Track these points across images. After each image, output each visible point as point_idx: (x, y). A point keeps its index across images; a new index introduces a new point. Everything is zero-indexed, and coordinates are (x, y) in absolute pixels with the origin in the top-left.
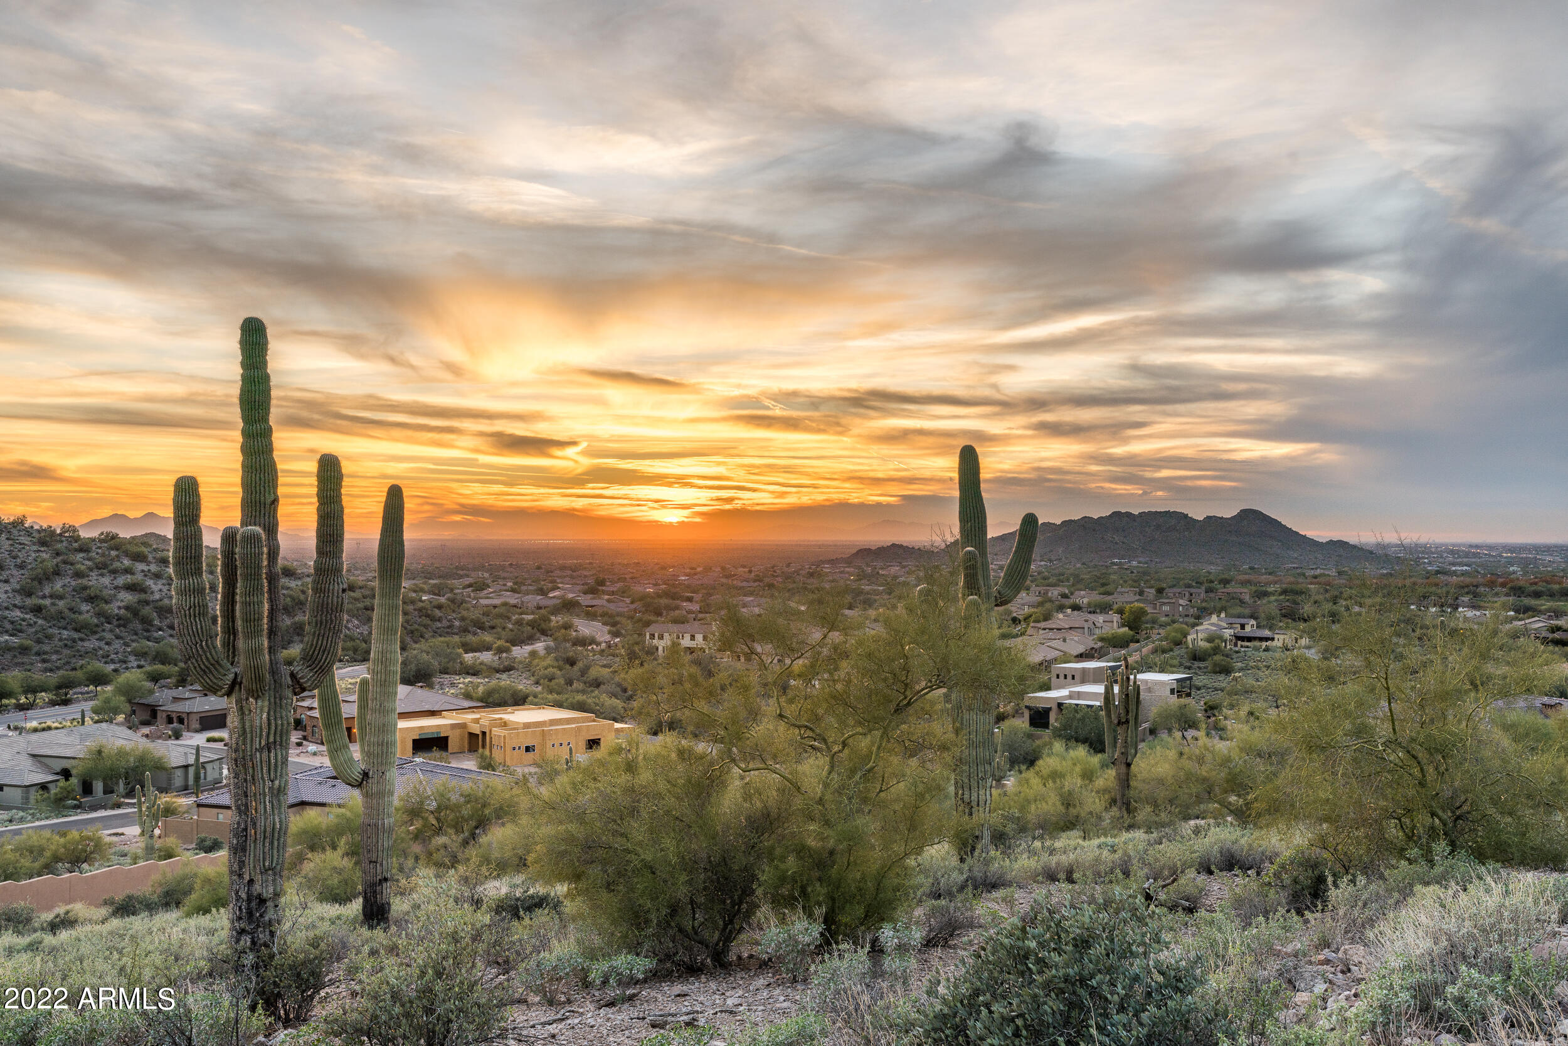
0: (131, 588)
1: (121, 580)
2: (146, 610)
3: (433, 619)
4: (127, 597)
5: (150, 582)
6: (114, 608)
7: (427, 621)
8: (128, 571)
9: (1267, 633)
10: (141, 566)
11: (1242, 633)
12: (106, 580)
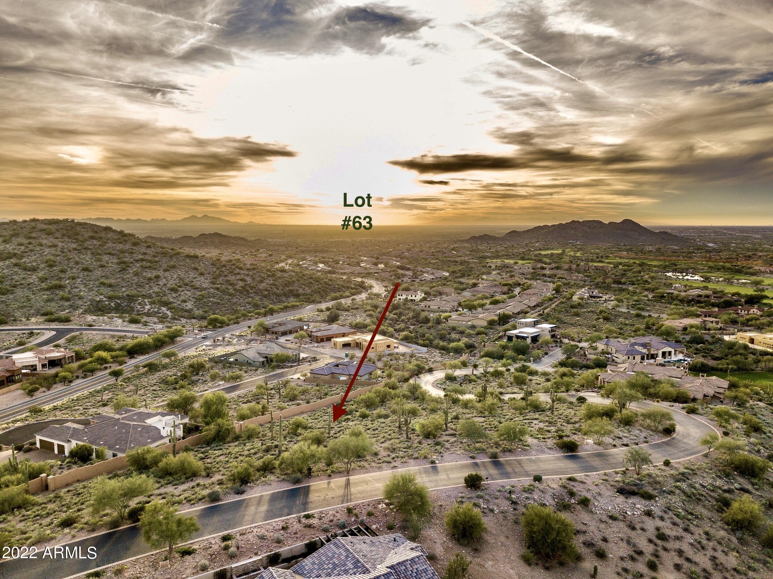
0: (242, 280)
1: (238, 277)
2: (247, 288)
3: (329, 285)
4: (241, 284)
5: (246, 278)
6: (238, 287)
7: (327, 286)
8: (239, 274)
9: (601, 295)
10: (242, 272)
11: (593, 295)
12: (233, 277)
